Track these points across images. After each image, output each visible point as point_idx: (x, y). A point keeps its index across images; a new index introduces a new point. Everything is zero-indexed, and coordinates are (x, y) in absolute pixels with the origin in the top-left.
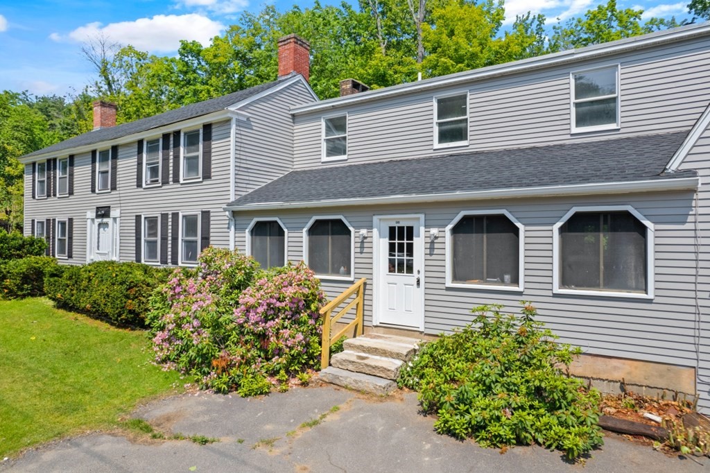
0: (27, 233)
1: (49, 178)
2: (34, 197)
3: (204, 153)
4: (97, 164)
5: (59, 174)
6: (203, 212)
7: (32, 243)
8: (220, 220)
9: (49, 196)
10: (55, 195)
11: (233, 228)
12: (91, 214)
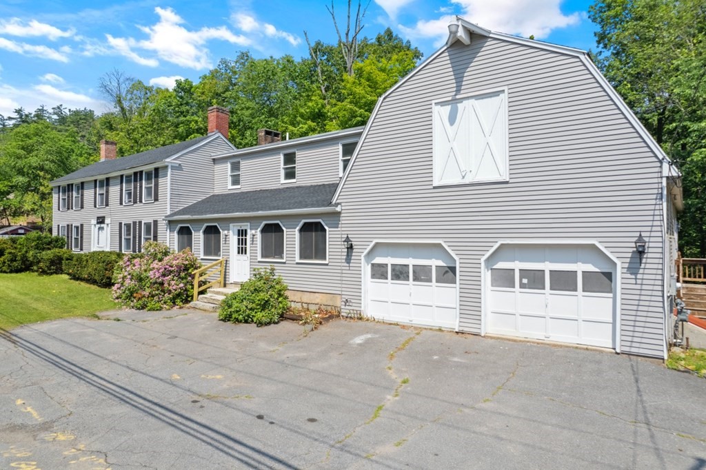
0: (55, 234)
1: (68, 197)
2: (59, 210)
3: (155, 185)
4: (98, 189)
5: (75, 194)
6: (154, 221)
7: (57, 240)
8: (162, 226)
9: (68, 209)
10: (72, 209)
11: (168, 230)
12: (94, 221)
